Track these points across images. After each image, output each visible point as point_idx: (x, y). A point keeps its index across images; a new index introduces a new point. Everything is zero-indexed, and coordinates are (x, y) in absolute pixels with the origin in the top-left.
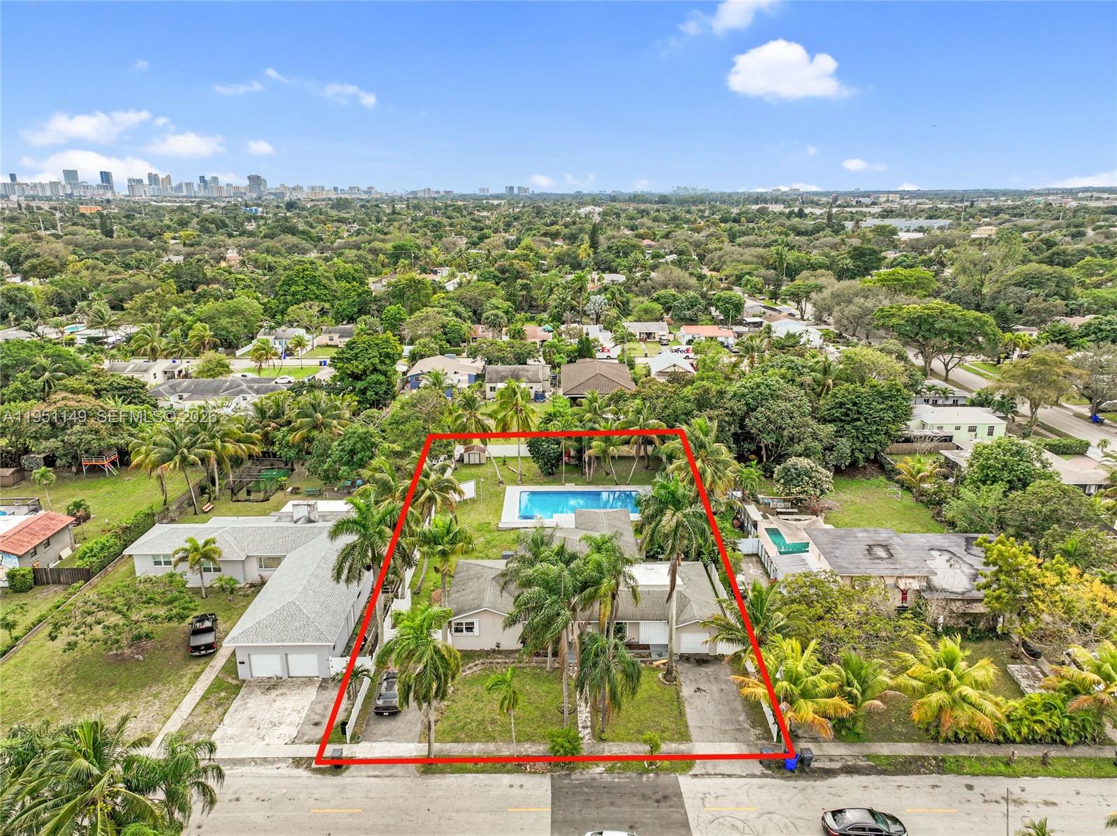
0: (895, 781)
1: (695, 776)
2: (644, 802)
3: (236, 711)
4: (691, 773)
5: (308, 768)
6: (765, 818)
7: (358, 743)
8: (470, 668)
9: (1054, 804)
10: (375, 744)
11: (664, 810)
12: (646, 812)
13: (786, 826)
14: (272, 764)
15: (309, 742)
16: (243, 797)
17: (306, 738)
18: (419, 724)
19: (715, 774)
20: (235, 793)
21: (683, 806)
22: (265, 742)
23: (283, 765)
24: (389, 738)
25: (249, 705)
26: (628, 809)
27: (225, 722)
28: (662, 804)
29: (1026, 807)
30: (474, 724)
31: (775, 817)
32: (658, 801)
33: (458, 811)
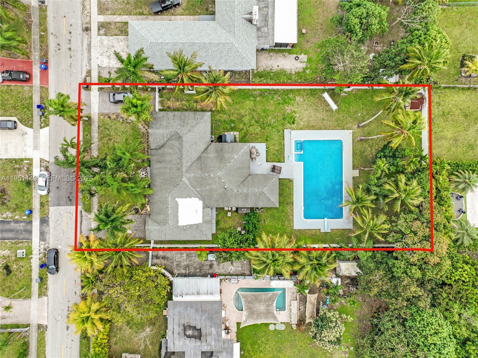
0: (78, 280)
1: (81, 212)
2: (68, 192)
3: (117, 39)
4: (83, 211)
5: (87, 76)
6: (61, 231)
7: (99, 91)
8: (144, 127)
9: (67, 329)
10: (98, 97)
11: (65, 199)
12: (64, 193)
13: (58, 237)
14: (88, 63)
15: (99, 73)
16: (72, 59)
17: (102, 71)
18: (108, 112)
19: (82, 219)
20: (74, 55)
21: (66, 205)
22: (99, 57)
23: (88, 67)
24: (101, 101)
25: (121, 43)
26: (65, 187)
27: (111, 38)
28: (67, 199)
29: (66, 320)
30: (108, 133)
31: (62, 235)
32: (69, 197)
33: (65, 131)
